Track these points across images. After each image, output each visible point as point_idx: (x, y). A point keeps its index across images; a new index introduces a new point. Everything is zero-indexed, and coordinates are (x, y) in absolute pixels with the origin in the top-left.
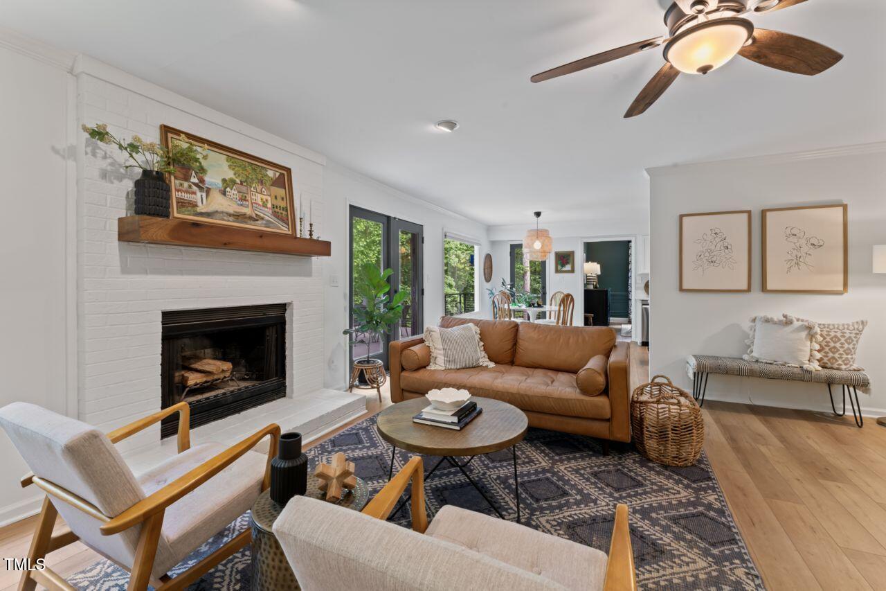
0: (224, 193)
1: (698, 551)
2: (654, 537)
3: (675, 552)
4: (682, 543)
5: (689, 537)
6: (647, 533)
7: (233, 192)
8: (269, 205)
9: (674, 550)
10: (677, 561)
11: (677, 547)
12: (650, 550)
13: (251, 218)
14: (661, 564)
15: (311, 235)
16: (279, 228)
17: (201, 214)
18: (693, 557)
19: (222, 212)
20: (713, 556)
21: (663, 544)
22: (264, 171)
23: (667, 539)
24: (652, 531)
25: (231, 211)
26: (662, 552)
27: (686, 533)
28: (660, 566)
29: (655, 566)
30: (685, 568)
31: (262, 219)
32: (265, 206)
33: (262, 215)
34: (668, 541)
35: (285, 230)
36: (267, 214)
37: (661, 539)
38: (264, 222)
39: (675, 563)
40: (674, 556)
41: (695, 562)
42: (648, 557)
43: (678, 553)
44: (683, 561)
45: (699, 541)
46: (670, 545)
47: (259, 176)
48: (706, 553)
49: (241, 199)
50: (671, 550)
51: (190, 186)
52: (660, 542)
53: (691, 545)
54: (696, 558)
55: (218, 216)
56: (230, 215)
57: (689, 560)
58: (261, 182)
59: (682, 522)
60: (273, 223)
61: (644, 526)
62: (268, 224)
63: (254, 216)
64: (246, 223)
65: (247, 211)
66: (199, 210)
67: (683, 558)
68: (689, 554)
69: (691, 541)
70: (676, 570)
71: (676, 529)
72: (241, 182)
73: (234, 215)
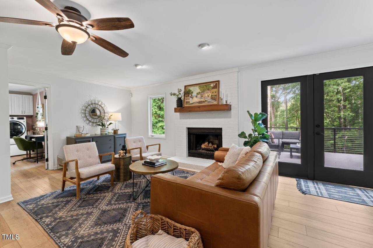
0: (197, 97)
1: (85, 235)
2: (102, 226)
3: (92, 228)
4: (93, 233)
5: (92, 237)
6: (106, 226)
7: (199, 96)
8: (210, 96)
9: (93, 229)
10: (90, 227)
11: (93, 231)
12: (100, 222)
13: (204, 102)
14: (93, 222)
15: (226, 102)
16: (213, 103)
17: (191, 104)
18: (86, 232)
19: (196, 102)
20: (79, 238)
21: (98, 227)
22: (209, 86)
23: (98, 230)
24: (105, 228)
25: (198, 101)
26: (96, 225)
27: (94, 238)
28: (93, 221)
29: (94, 220)
30: (86, 227)
31: (207, 101)
32: (208, 97)
33: (207, 100)
34: (97, 230)
35: (215, 103)
36: (209, 99)
37: (100, 228)
38: (208, 102)
39: (90, 226)
40: (92, 227)
41: (84, 231)
42: (98, 221)
43: (91, 229)
44: (88, 228)
45: (88, 239)
46: (96, 229)
47: (208, 88)
48: (82, 237)
49: (201, 97)
50: (94, 228)
51: (189, 98)
52: (99, 227)
53: (90, 235)
54: (84, 233)
55: (194, 103)
56: (197, 102)
57: (86, 230)
58: (208, 89)
59: (99, 241)
60: (211, 101)
61: (109, 227)
62: (209, 102)
63: (204, 101)
64: (202, 103)
65: (202, 100)
66: (190, 103)
67: (88, 229)
68: (88, 231)
69: (90, 236)
70: (88, 224)
71: (99, 236)
72: (202, 92)
73: (198, 102)
